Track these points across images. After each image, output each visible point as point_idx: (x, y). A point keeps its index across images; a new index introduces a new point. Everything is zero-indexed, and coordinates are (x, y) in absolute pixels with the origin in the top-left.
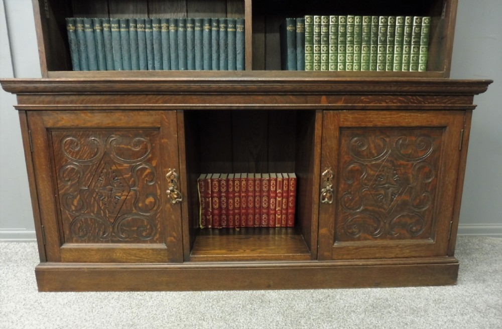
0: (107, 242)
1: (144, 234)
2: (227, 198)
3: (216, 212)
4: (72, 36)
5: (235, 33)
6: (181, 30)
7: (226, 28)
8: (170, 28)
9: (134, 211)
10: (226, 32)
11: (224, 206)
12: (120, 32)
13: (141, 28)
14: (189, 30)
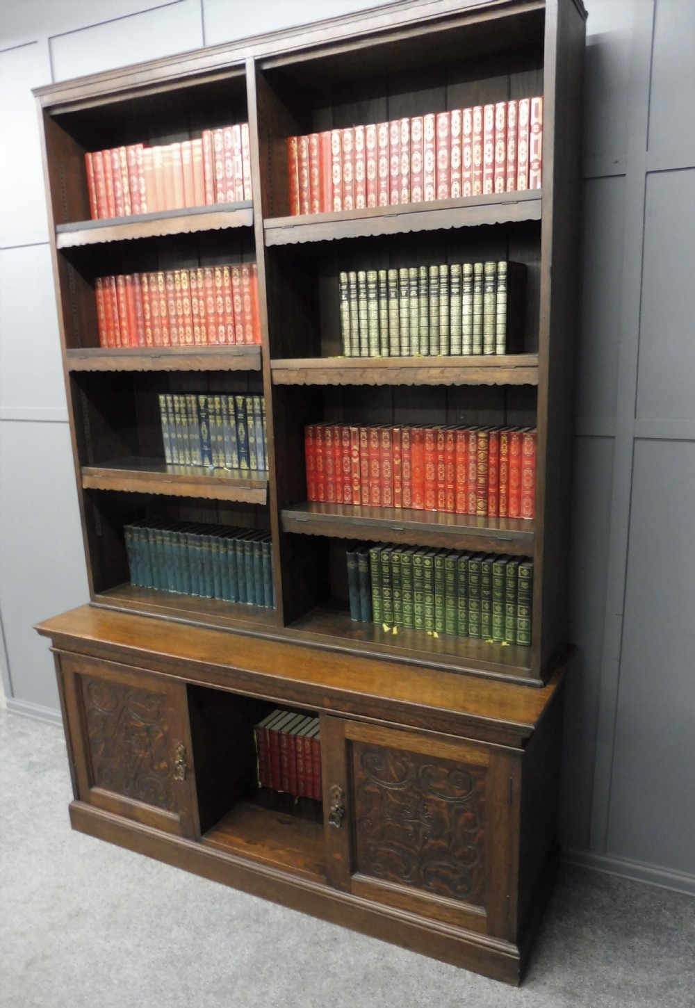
1: (161, 798)
2: (289, 758)
4: (128, 545)
9: (151, 772)
12: (172, 545)
13: (192, 545)
14: (239, 554)
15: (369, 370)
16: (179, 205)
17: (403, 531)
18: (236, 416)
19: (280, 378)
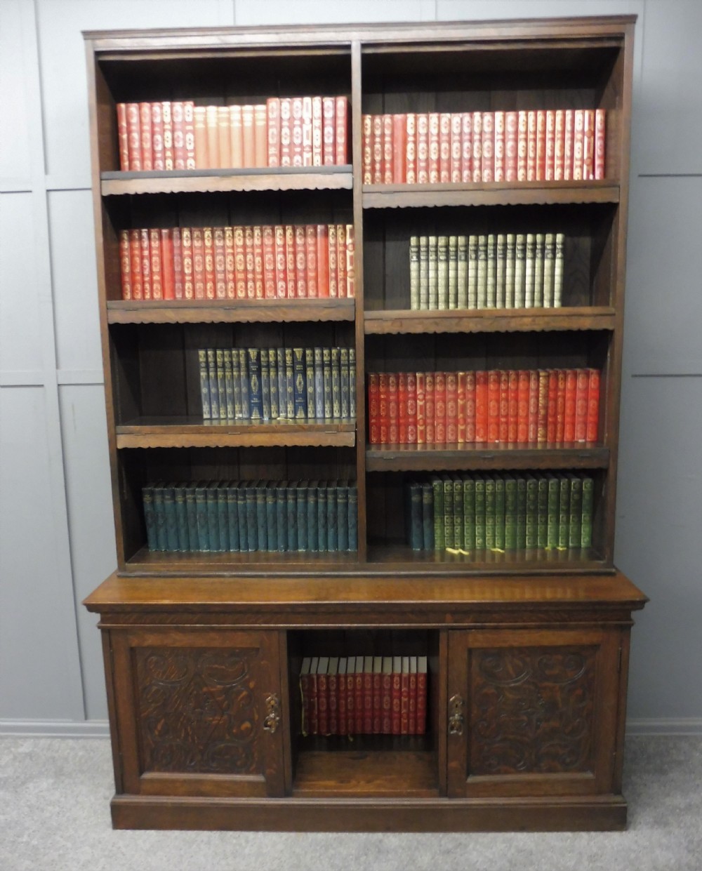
0: (195, 771)
1: (239, 763)
2: (338, 699)
3: (323, 715)
4: (148, 508)
5: (346, 505)
6: (281, 502)
7: (335, 499)
8: (268, 499)
9: (228, 737)
10: (336, 504)
11: (334, 708)
12: (206, 503)
13: (233, 499)
14: (291, 502)
15: (465, 319)
16: (237, 164)
17: (492, 459)
18: (293, 368)
19: (373, 328)
